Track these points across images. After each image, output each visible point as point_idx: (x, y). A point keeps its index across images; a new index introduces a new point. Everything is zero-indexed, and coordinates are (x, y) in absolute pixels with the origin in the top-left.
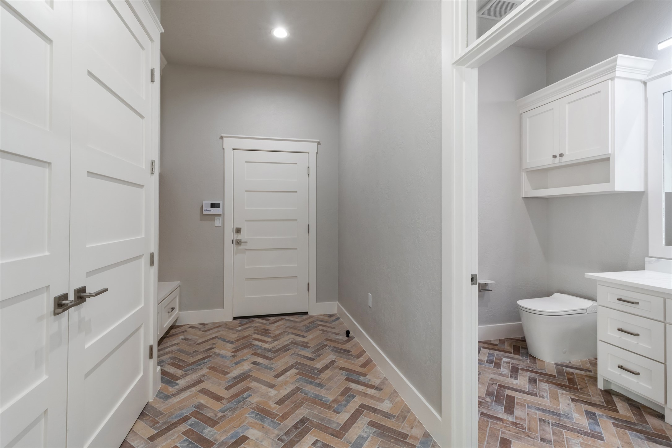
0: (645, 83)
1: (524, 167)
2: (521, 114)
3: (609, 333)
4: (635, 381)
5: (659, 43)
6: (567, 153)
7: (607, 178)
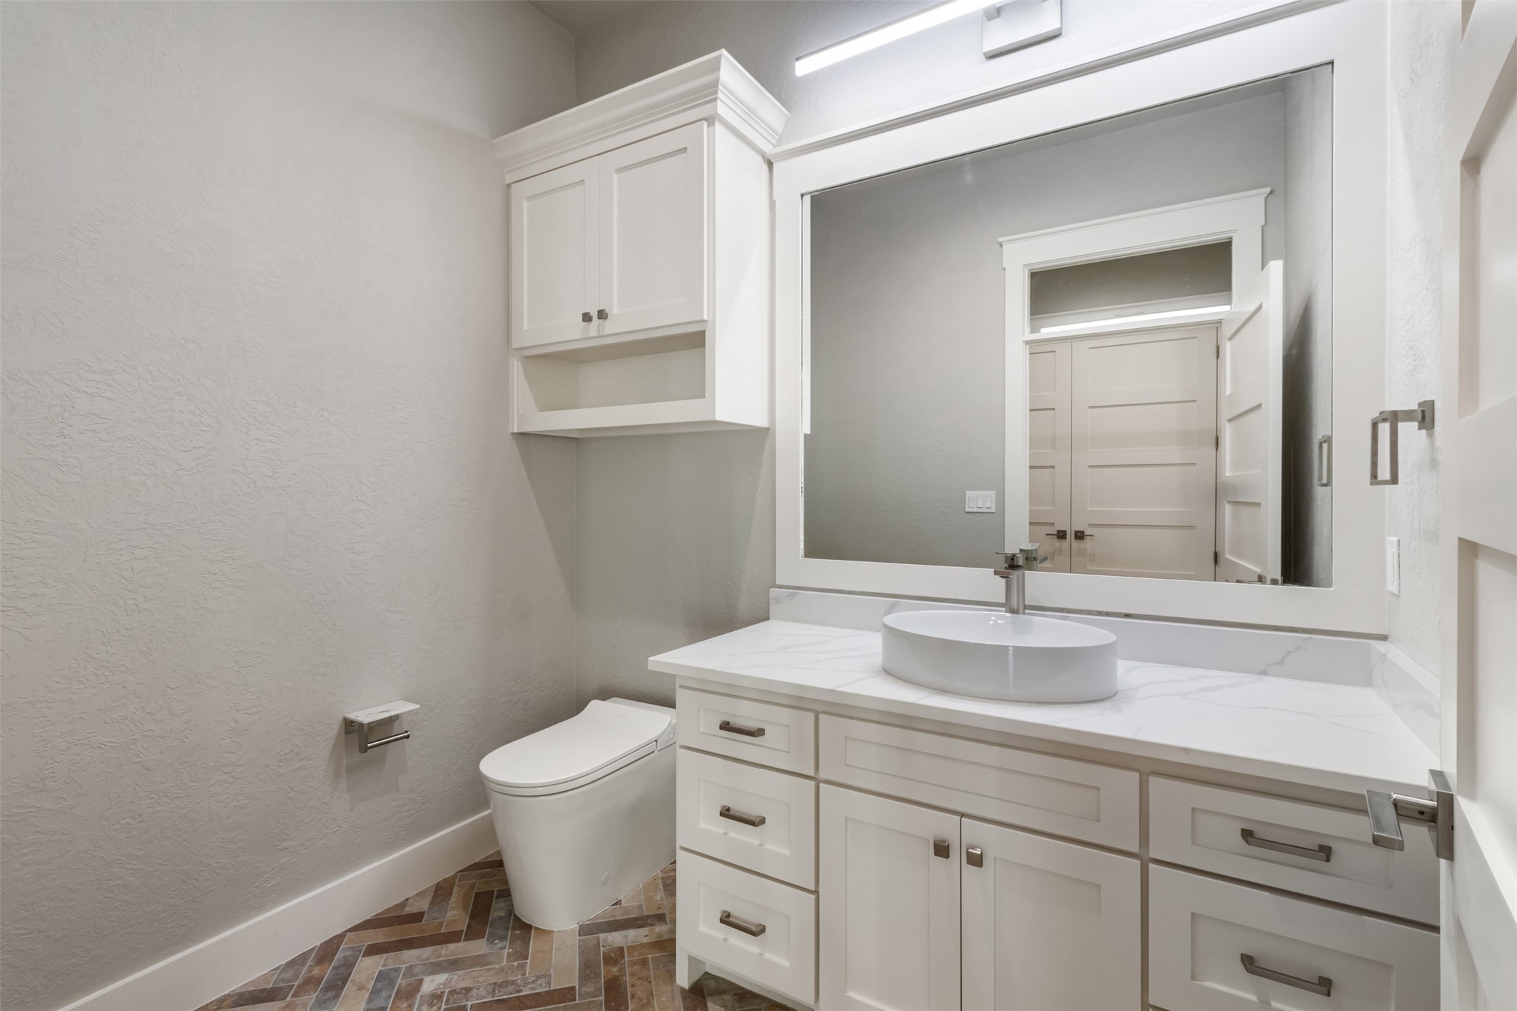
0: (770, 164)
1: (516, 344)
2: (509, 186)
3: (702, 825)
4: (756, 951)
5: (797, 59)
6: (614, 310)
7: (698, 388)
